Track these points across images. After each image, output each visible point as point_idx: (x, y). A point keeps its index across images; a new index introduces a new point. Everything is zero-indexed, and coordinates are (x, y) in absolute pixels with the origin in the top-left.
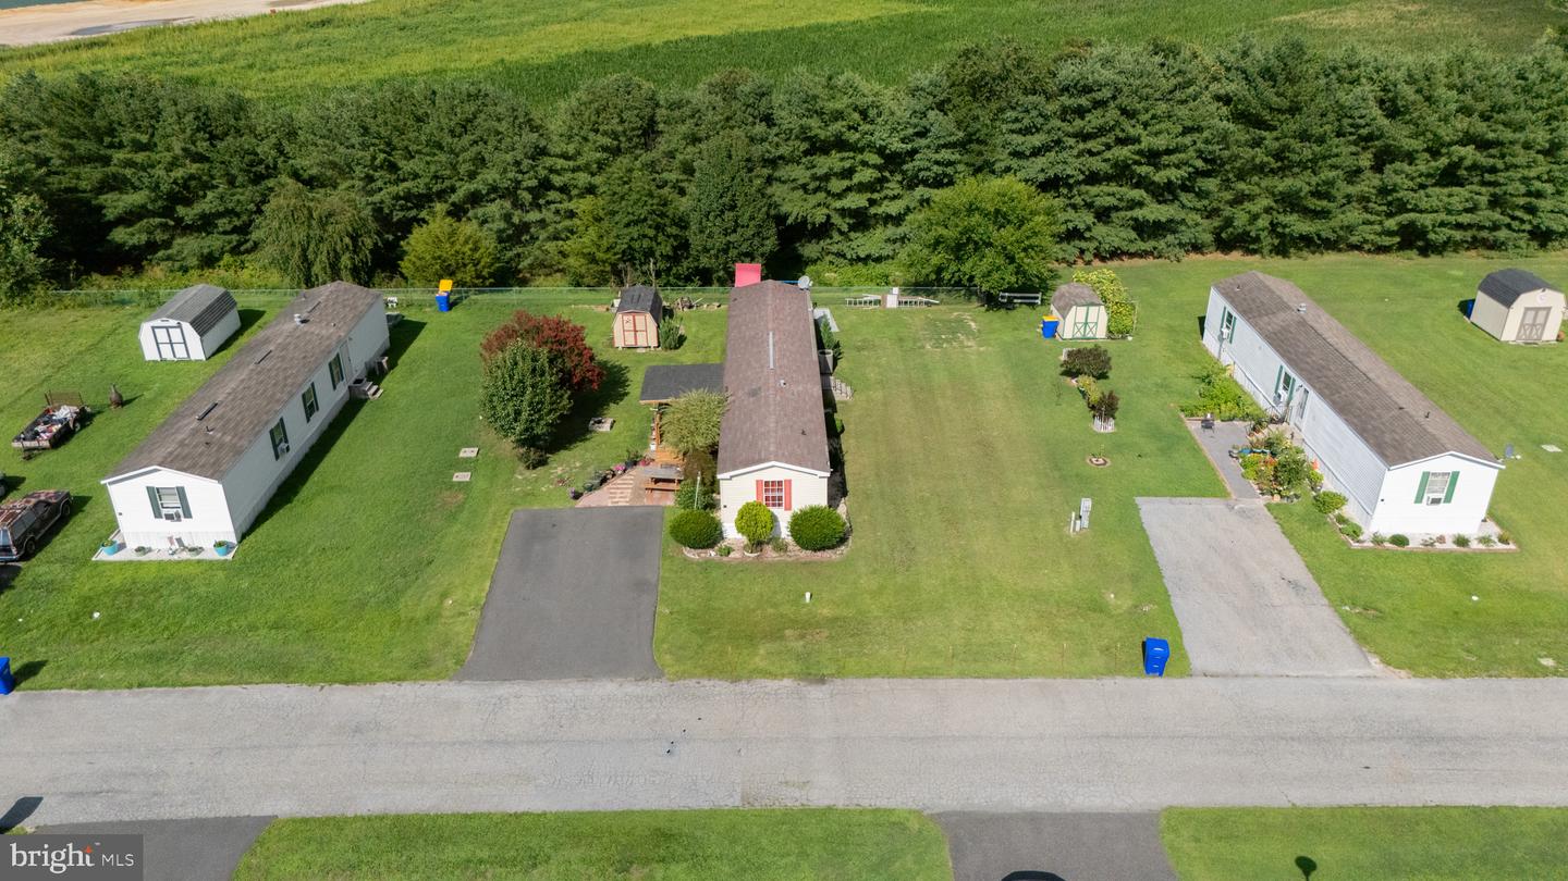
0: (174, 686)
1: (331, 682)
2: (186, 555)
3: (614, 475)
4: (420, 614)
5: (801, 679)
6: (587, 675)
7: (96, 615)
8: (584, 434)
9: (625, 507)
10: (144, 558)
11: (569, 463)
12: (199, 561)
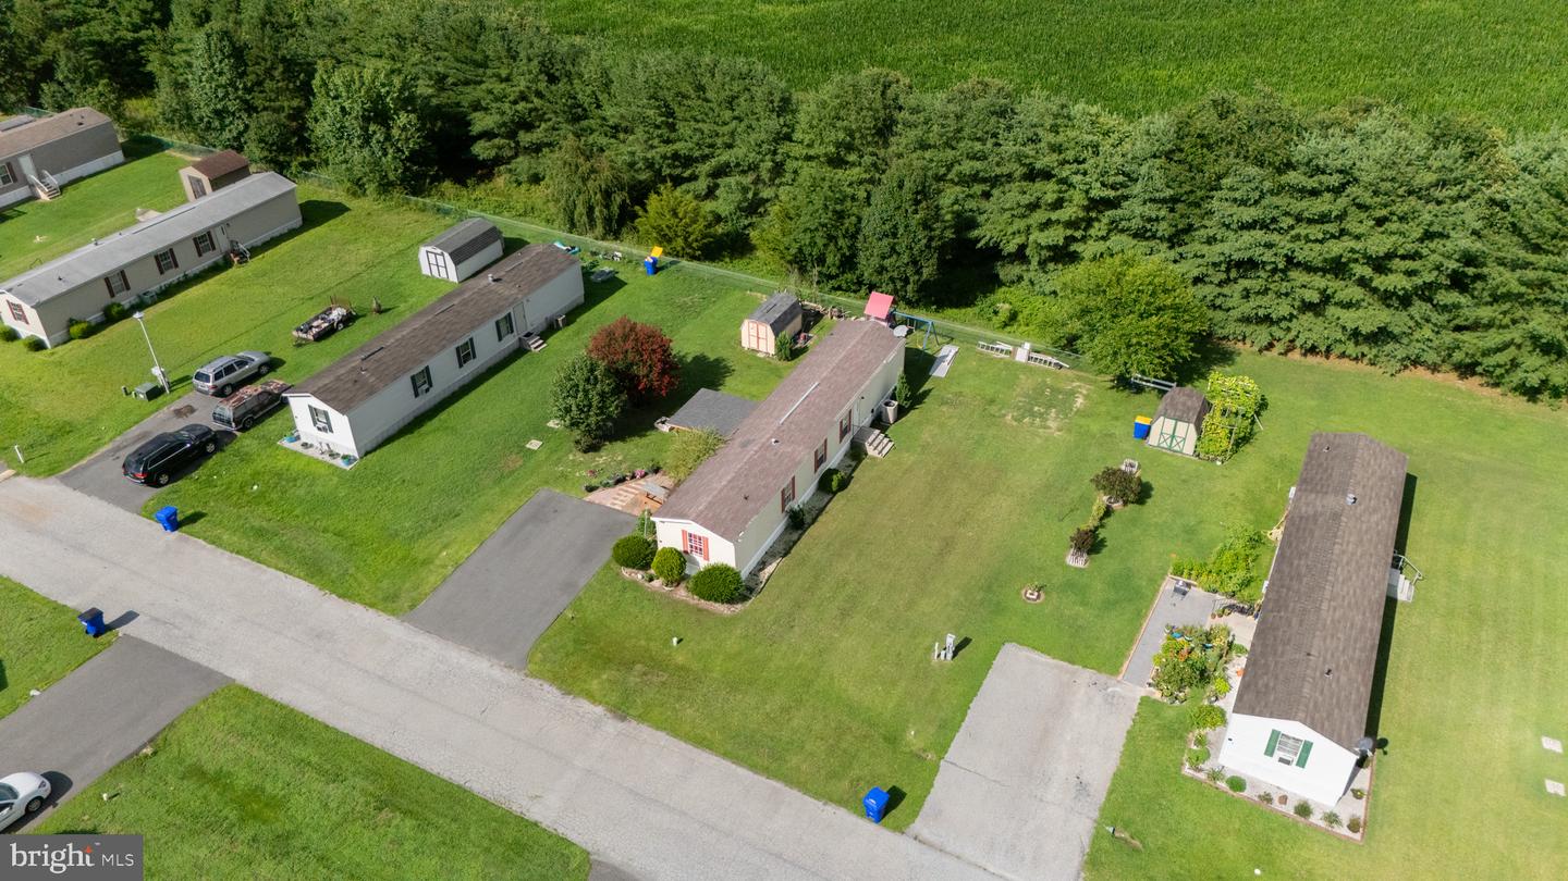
0: (253, 559)
1: (332, 592)
2: (327, 458)
3: (633, 477)
4: (421, 557)
5: (611, 711)
6: (477, 650)
7: (255, 487)
8: (647, 430)
9: (618, 511)
10: (304, 451)
11: (615, 455)
12: (332, 465)
